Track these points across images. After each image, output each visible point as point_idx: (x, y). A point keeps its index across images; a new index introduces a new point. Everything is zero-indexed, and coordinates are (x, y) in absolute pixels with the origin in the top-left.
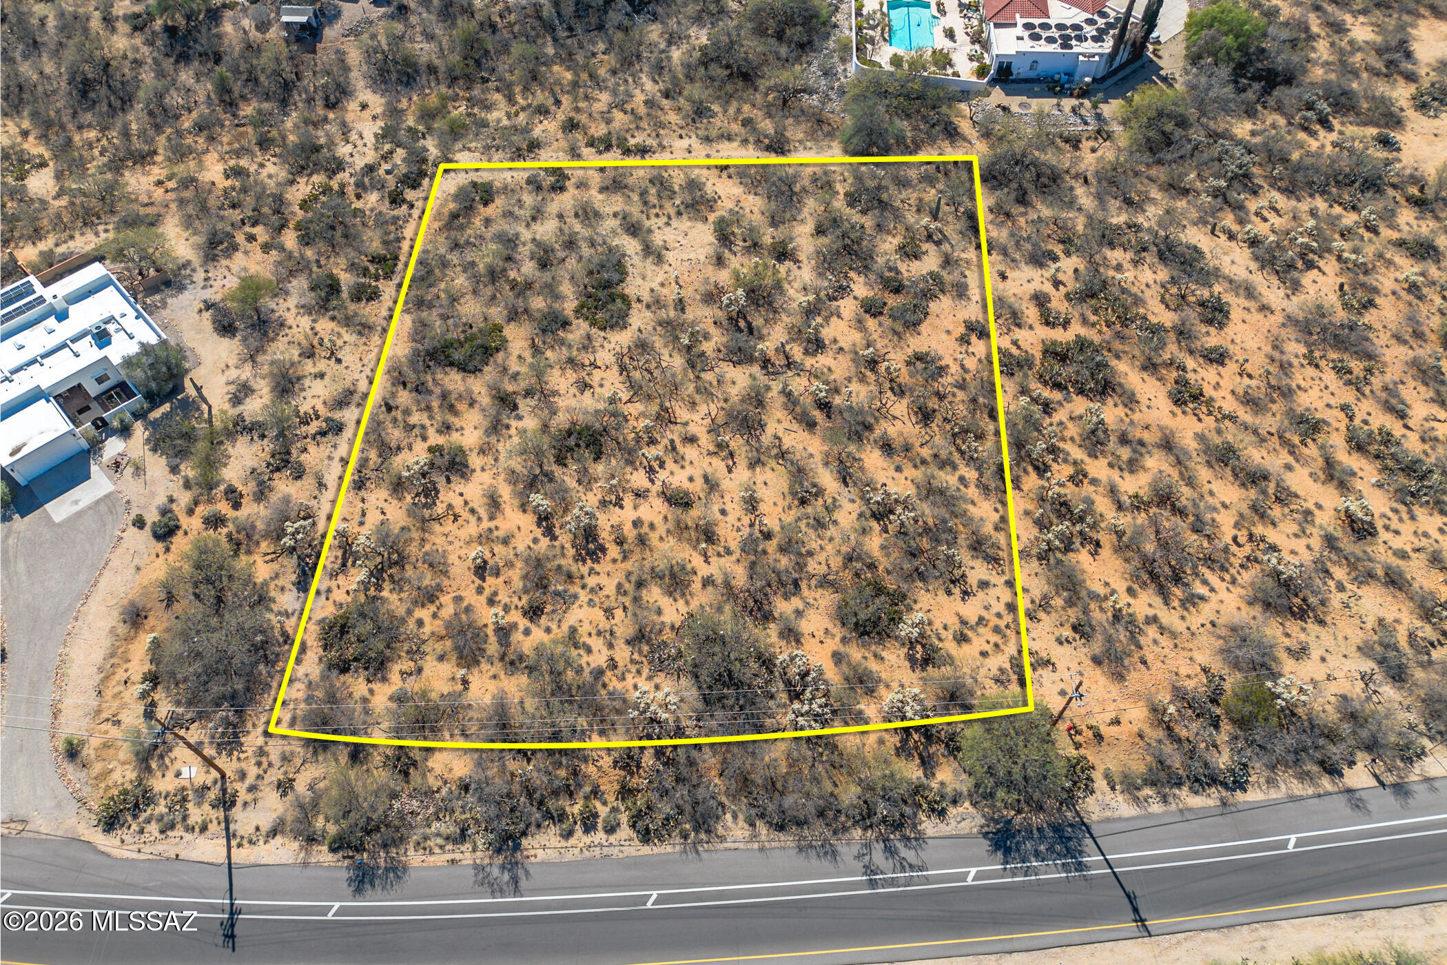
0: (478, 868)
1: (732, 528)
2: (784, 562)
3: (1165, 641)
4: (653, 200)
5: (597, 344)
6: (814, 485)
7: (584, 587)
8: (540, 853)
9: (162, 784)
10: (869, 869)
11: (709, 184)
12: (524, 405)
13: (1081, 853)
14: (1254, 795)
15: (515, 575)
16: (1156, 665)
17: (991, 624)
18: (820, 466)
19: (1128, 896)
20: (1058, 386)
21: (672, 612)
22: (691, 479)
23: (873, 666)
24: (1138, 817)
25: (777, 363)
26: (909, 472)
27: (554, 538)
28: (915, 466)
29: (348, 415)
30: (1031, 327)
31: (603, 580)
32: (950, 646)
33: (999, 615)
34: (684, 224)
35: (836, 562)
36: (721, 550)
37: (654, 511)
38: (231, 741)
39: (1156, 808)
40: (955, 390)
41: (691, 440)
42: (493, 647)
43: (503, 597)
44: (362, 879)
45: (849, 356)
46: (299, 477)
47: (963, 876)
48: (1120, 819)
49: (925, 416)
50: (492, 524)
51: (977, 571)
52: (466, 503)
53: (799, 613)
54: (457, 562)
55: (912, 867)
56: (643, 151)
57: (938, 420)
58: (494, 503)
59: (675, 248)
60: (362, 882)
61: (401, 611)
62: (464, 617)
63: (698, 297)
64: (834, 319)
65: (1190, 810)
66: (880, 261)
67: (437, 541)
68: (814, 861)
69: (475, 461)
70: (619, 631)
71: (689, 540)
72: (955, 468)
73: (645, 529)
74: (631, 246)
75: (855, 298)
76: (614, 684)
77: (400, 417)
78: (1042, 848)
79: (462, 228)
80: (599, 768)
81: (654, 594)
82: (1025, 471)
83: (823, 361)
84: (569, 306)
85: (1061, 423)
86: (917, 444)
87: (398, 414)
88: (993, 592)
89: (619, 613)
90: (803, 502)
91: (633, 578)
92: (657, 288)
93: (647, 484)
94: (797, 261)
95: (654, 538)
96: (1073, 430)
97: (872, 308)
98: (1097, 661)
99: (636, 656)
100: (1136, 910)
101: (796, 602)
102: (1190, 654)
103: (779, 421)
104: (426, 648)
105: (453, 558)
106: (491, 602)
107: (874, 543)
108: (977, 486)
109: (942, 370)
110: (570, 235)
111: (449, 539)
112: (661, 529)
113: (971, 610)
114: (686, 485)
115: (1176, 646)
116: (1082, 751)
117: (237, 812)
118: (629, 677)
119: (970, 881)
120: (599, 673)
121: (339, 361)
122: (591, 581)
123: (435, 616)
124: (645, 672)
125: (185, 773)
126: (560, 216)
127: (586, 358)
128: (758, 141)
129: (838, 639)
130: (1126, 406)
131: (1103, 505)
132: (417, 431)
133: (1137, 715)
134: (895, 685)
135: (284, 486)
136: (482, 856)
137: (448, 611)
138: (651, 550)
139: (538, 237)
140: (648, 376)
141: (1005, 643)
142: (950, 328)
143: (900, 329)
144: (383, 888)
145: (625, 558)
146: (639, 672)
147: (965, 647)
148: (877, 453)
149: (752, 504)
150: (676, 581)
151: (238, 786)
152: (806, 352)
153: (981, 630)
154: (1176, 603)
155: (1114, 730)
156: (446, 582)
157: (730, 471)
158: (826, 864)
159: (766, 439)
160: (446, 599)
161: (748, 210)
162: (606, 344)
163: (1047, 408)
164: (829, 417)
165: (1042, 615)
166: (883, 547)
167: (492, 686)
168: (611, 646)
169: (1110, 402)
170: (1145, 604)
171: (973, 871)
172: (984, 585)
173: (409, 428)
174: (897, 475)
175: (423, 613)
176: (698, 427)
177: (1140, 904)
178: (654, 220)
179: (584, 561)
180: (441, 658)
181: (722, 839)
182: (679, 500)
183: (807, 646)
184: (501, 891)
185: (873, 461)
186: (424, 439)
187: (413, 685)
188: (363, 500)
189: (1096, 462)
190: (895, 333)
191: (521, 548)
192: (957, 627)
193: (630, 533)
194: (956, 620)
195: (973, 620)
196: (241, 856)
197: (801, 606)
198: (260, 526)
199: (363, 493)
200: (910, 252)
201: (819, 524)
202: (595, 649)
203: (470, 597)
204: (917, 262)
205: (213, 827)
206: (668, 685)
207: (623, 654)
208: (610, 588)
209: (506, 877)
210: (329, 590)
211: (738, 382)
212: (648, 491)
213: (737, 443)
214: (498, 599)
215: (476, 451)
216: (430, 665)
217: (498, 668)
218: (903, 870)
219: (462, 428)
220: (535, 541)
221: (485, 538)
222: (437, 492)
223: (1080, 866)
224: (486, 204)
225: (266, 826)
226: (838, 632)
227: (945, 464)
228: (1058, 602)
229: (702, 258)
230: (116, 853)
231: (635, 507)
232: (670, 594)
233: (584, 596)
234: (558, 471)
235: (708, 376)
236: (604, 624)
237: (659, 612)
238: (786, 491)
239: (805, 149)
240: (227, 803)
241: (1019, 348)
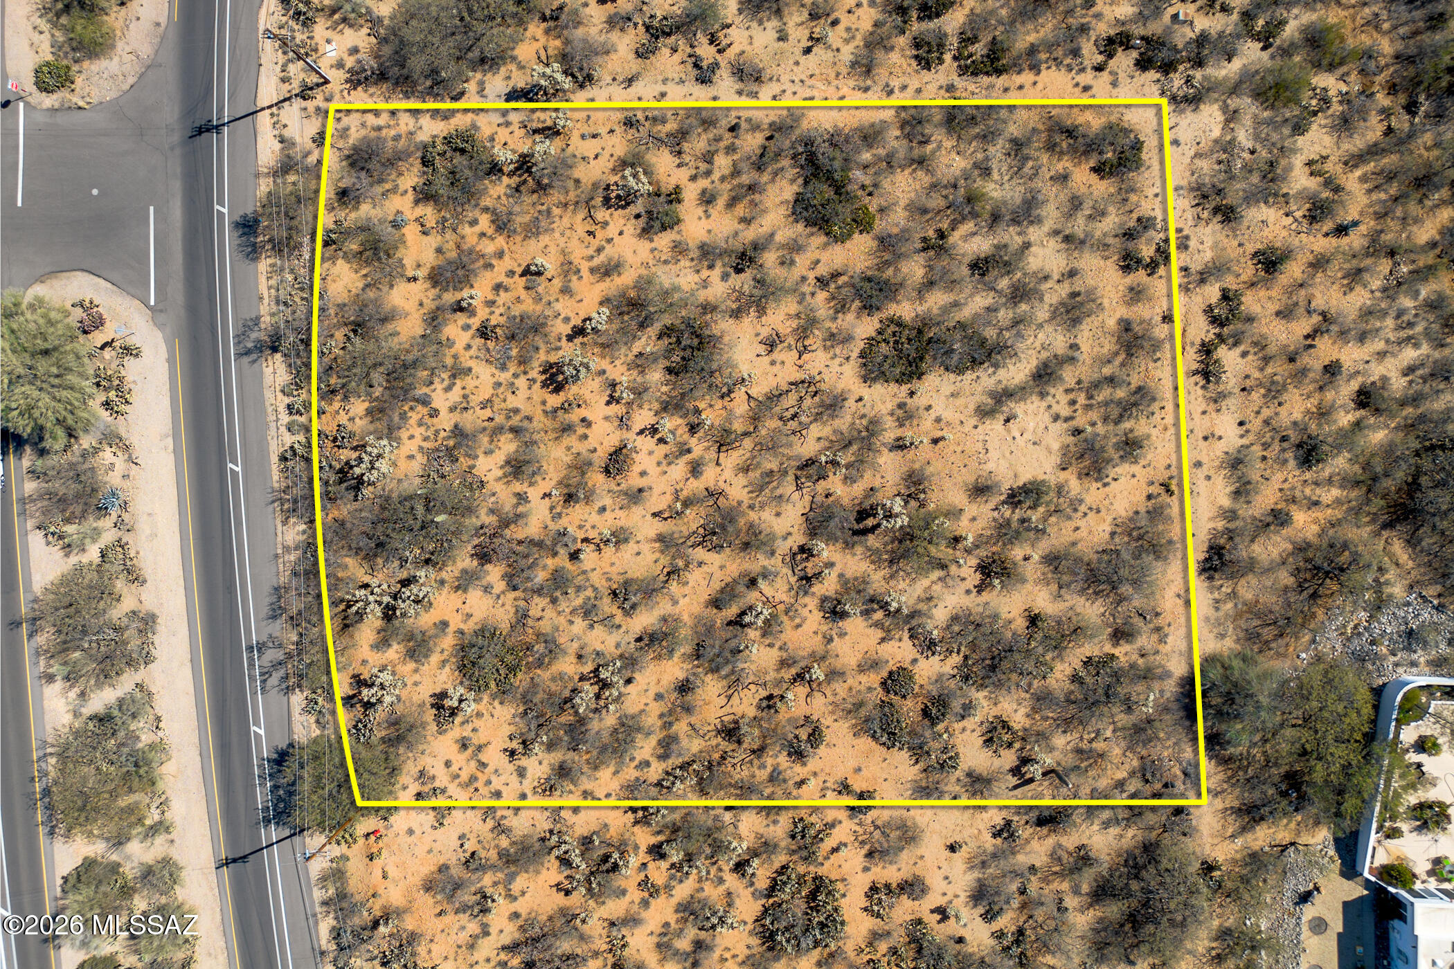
0: (257, 320)
1: (578, 519)
2: (540, 576)
3: (463, 937)
4: (1103, 395)
5: (838, 351)
6: (633, 607)
7: (516, 376)
8: (270, 369)
9: (320, 29)
10: (261, 647)
11: (1136, 469)
12: (744, 282)
13: (277, 824)
15: (528, 306)
16: (439, 923)
17: (479, 774)
18: (662, 612)
19: (245, 857)
20: (772, 890)
21: (489, 466)
22: (643, 474)
23: (435, 658)
24: (309, 878)
25: (809, 565)
26: (656, 708)
27: (570, 338)
28: (661, 716)
29: (725, 83)
30: (866, 869)
31: (523, 393)
32: (456, 731)
33: (489, 782)
34: (1057, 437)
35: (545, 626)
36: (558, 510)
37: (603, 437)
38: (357, 79)
39: (318, 895)
40: (769, 769)
41: (695, 469)
42: (450, 297)
43: (503, 297)
44: (247, 226)
45: (820, 649)
46: (639, 55)
47: (257, 724)
49: (731, 732)
50: (585, 273)
51: (539, 765)
52: (609, 241)
53: (487, 589)
54: (541, 245)
55: (264, 681)
56: (1207, 372)
57: (725, 745)
58: (607, 271)
59: (1009, 431)
60: (244, 226)
61: (487, 202)
62: (481, 262)
63: (917, 466)
64: (880, 634)
65: (316, 923)
66: (980, 696)
67: (565, 220)
68: (267, 600)
69: (664, 241)
70: (468, 416)
71: (567, 477)
72: (663, 757)
73: (581, 431)
74: (1016, 372)
75: (915, 661)
76: (414, 417)
77: (722, 144)
78: (281, 792)
79: (1051, 147)
80: (337, 412)
81: (508, 446)
82: (659, 833)
83: (813, 618)
84: (905, 310)
85: (721, 881)
86: (693, 720)
87: (728, 138)
88: (514, 779)
89: (487, 413)
90: (614, 594)
91: (525, 424)
92: (933, 414)
93: (637, 427)
94: (980, 589)
95: (570, 440)
96: (713, 893)
97: (896, 681)
98: (443, 869)
99: (443, 434)
100: (234, 861)
101: (499, 586)
102: (451, 957)
103: (722, 567)
104: (449, 235)
105: (545, 239)
106: (498, 287)
107: (567, 666)
108: (637, 779)
109: (798, 755)
110: (1036, 291)
111: (568, 233)
112: (581, 447)
113: (494, 757)
114: (637, 469)
115: (459, 947)
116: (361, 841)
117: (298, 103)
118: (422, 430)
119: (254, 728)
120: (425, 401)
121: (808, 51)
122: (521, 382)
123: (483, 235)
124: (425, 445)
125: (329, 48)
126: (1072, 274)
127: (815, 340)
128: (1231, 534)
129: (462, 626)
130: (748, 957)
131: (614, 908)
132: (703, 167)
133: (394, 895)
134: (417, 677)
135: (625, 43)
136: (266, 320)
137: (489, 248)
138: (557, 439)
139: (1033, 249)
140: (788, 415)
141: (460, 785)
142: (864, 772)
143: (863, 712)
144: (239, 245)
145: (545, 412)
146: (426, 439)
147: (456, 747)
148: (681, 676)
149: (620, 538)
150: (517, 468)
151: (320, 97)
152: (824, 600)
153: (473, 764)
154: (503, 956)
155: (378, 873)
156: (518, 239)
157: (655, 515)
158: (265, 610)
159: (700, 554)
160: (501, 241)
161: (1080, 523)
162: (838, 361)
163: (740, 867)
164: (730, 623)
165: (490, 823)
166: (561, 676)
167: (410, 306)
168: (452, 409)
169: (755, 941)
170: (503, 927)
171: (262, 732)
172: (521, 773)
173: (708, 158)
174: (651, 694)
175: (484, 222)
176: (710, 476)
177: (239, 865)
178: (1064, 399)
179: (544, 372)
180: (439, 251)
181: (285, 523)
182: (617, 461)
183: (453, 596)
184: (239, 342)
185: (673, 669)
186: (693, 178)
187: (411, 232)
188: (612, 131)
189: (672, 910)
190: (859, 705)
191: (558, 306)
192: (475, 741)
193: (575, 416)
194: (483, 741)
195: (483, 757)
196: (264, 119)
197: (496, 590)
198: (580, 32)
199: (619, 130)
200: (996, 733)
201: (588, 611)
202: (450, 395)
203: (501, 267)
204: (980, 741)
205: (286, 87)
206: (416, 466)
207: (446, 421)
208: (512, 402)
209: (250, 345)
210: (508, 124)
211: (779, 520)
212: (628, 428)
213: (693, 519)
214: (502, 293)
215: (678, 238)
216: (433, 241)
217: (430, 305)
218: (262, 674)
219: (708, 217)
220: (567, 320)
221: (568, 269)
222: (623, 207)
223: (267, 821)
224: (1097, 170)
225: (287, 133)
226: (469, 627)
227: (667, 746)
228: (504, 842)
229: (990, 466)
230: (263, 12)
231: (606, 418)
232: (508, 462)
233: (505, 377)
234: (653, 331)
235: (788, 487)
236: (475, 400)
237: (488, 453)
238: (629, 575)
239: (1217, 601)
240: (305, 93)
241: (835, 850)
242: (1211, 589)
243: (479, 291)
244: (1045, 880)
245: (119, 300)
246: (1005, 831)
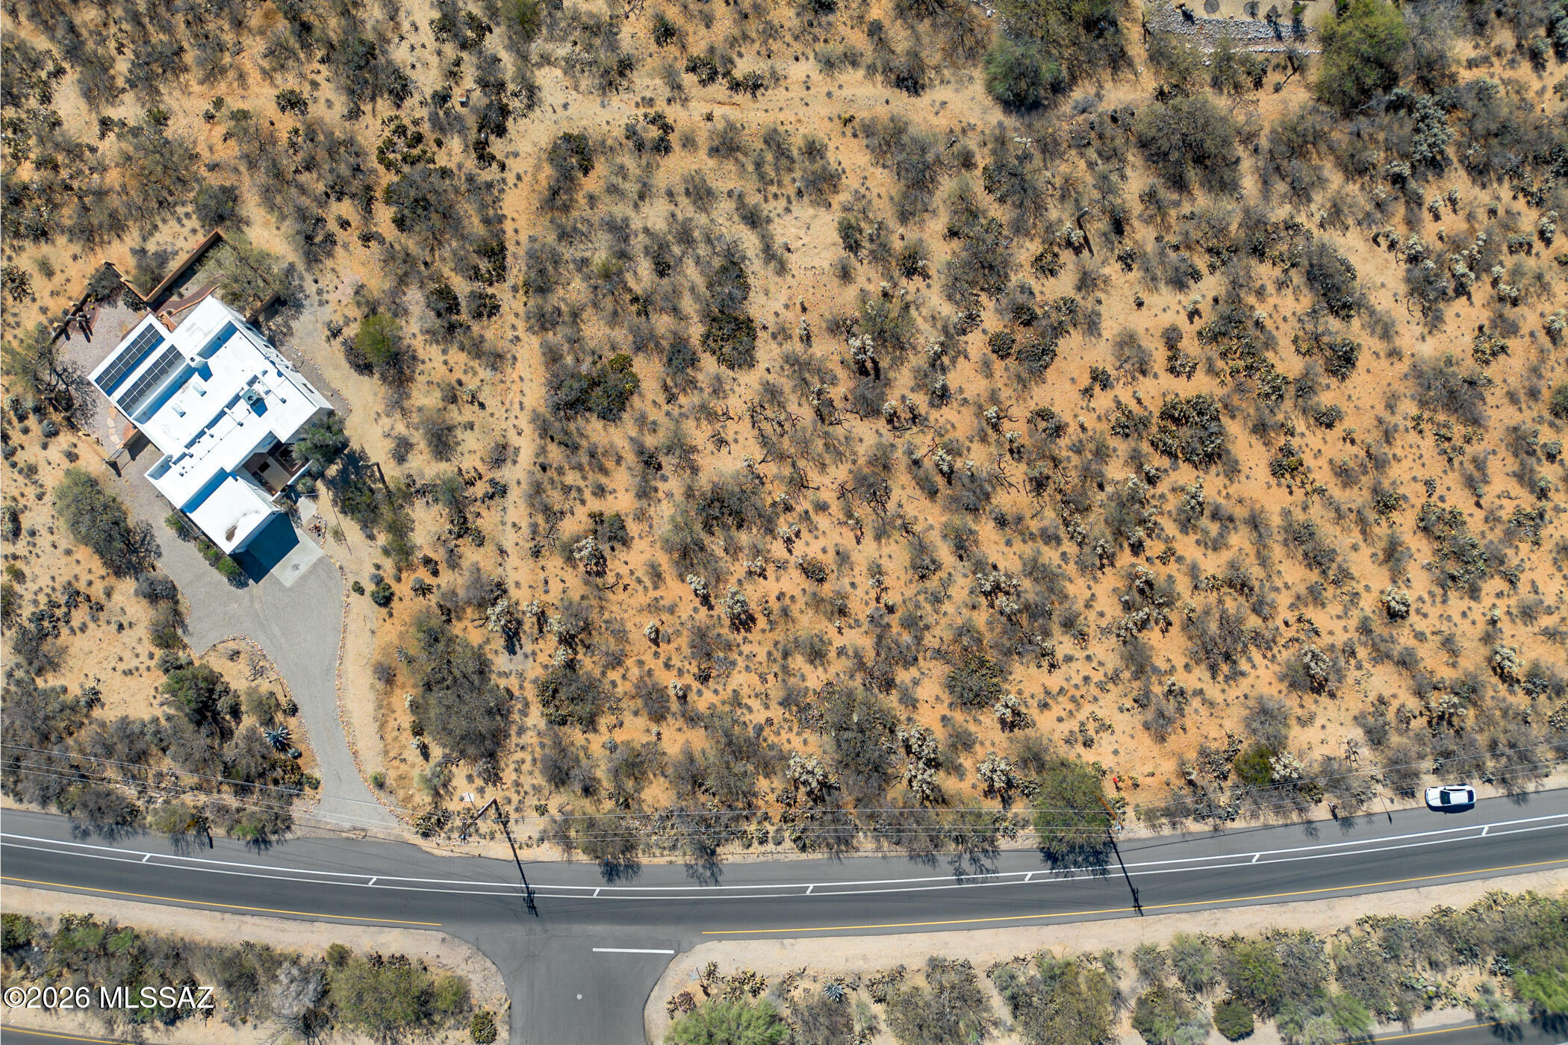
0: (688, 866)
1: (861, 605)
2: (906, 638)
3: (1204, 711)
4: (770, 171)
5: (727, 387)
6: (933, 562)
7: (740, 654)
8: (730, 857)
9: (452, 805)
10: (959, 872)
11: (831, 146)
12: (668, 462)
13: (1106, 862)
14: (1239, 824)
15: (683, 641)
16: (1192, 730)
17: (1069, 694)
18: (939, 538)
19: (1133, 892)
20: (1169, 453)
21: (814, 678)
22: (824, 551)
23: (972, 728)
24: (1152, 838)
25: (903, 416)
26: (1018, 546)
27: (711, 608)
28: (1024, 541)
29: (508, 474)
30: (1156, 376)
31: (754, 648)
32: (1033, 713)
33: (1076, 686)
34: (804, 210)
35: (948, 635)
36: (852, 621)
37: (793, 582)
38: (493, 777)
39: (1167, 831)
40: (1070, 454)
41: (822, 507)
42: (675, 706)
43: (676, 662)
44: (611, 872)
45: (973, 409)
46: (481, 544)
47: (1023, 878)
48: (1139, 840)
49: (1039, 484)
50: (657, 594)
51: (1063, 645)
52: (632, 573)
53: (916, 683)
54: (633, 629)
55: (988, 871)
56: (754, 86)
57: (1050, 489)
58: (657, 576)
59: (798, 249)
60: (611, 874)
61: (597, 673)
62: (646, 678)
63: (824, 325)
64: (961, 359)
65: (1190, 833)
66: (1014, 279)
67: (614, 609)
68: (920, 866)
69: (633, 528)
70: (772, 693)
71: (825, 613)
72: (1058, 541)
73: (787, 601)
74: (749, 242)
75: (984, 331)
76: (772, 739)
77: (556, 478)
78: (1080, 859)
79: (566, 208)
80: (767, 802)
81: (798, 662)
82: (1121, 546)
83: (947, 414)
84: (696, 331)
85: (1162, 496)
86: (1028, 515)
87: (552, 473)
88: (1074, 665)
89: (770, 678)
90: (923, 577)
91: (780, 647)
92: (782, 311)
93: (786, 555)
94: (926, 276)
95: (795, 610)
96: (1172, 504)
97: (1001, 347)
98: (1147, 727)
99: (787, 715)
100: (1136, 900)
101: (914, 672)
102: (1219, 721)
103: (903, 488)
104: (623, 705)
105: (629, 626)
106: (667, 666)
107: (981, 618)
108: (1076, 563)
109: (1058, 430)
110: (684, 224)
111: (624, 607)
112: (801, 601)
113: (1055, 681)
114: (820, 556)
115: (1211, 715)
116: (1123, 794)
117: (511, 825)
118: (783, 732)
119: (1027, 881)
120: (760, 729)
121: (482, 406)
122: (746, 649)
123: (624, 677)
124: (795, 729)
125: (467, 799)
126: (670, 194)
127: (718, 406)
128: (887, 70)
129: (946, 704)
130: (1227, 476)
131: (1183, 585)
132: (574, 494)
133: (1168, 767)
134: (988, 743)
135: (471, 554)
136: (689, 859)
137: (635, 672)
138: (793, 621)
139: (649, 225)
140: (779, 430)
141: (1078, 710)
142: (1075, 375)
143: (1025, 375)
144: (626, 879)
145: (771, 630)
146: (791, 729)
147: (1046, 713)
148: (992, 524)
149: (877, 571)
150: (817, 654)
151: (507, 808)
152: (932, 405)
153: (1061, 699)
154: (1221, 678)
155: (1149, 780)
156: (628, 648)
157: (858, 542)
158: (928, 868)
159: (891, 506)
160: (630, 662)
161: (875, 191)
162: (736, 388)
163: (1151, 480)
164: (950, 483)
165: (1110, 686)
166: (989, 623)
167: (680, 739)
168: (767, 707)
169: (1213, 469)
170: (1195, 679)
171: (1030, 874)
172: (1069, 659)
173: (567, 490)
174: (1006, 549)
175: (614, 675)
176: (828, 496)
177: (1140, 896)
178: (772, 204)
179: (738, 630)
180: (636, 713)
181: (857, 850)
182: (813, 572)
183: (921, 711)
184: (706, 881)
185: (986, 530)
186: (583, 502)
187: (620, 736)
188: (543, 568)
189: (1186, 538)
190: (1019, 377)
191: (684, 617)
192: (1042, 696)
193: (775, 605)
194: (1042, 690)
195: (1055, 690)
196: (524, 855)
197: (917, 675)
198: (462, 593)
199: (542, 562)
200: (1046, 267)
201: (936, 600)
202: (755, 708)
203: (651, 663)
204: (1052, 280)
205: (498, 835)
206: (813, 738)
207: (777, 713)
208: (762, 657)
209: (708, 873)
210: (534, 653)
211: (865, 439)
212: (787, 562)
213: (863, 510)
214: (672, 663)
215: (631, 516)
216: (628, 718)
217: (680, 723)
218: (982, 872)
219: (615, 491)
220: (696, 610)
221: (654, 607)
222: (605, 560)
223: (1104, 872)
224: (586, 172)
225: (536, 836)
226: (947, 698)
227: (1050, 538)
228: (1126, 675)
229: (826, 265)
230: (437, 852)
231: (778, 580)
232: (812, 662)
233: (741, 663)
234: (707, 540)
235: (839, 431)
236: (760, 688)
237: (803, 678)
238: (908, 564)
239: (942, 82)
240: (503, 820)
241: (1139, 401)
242: (932, 87)
243: (671, 682)
244: (1168, 228)
245: (669, 979)
246: (1127, 261)
